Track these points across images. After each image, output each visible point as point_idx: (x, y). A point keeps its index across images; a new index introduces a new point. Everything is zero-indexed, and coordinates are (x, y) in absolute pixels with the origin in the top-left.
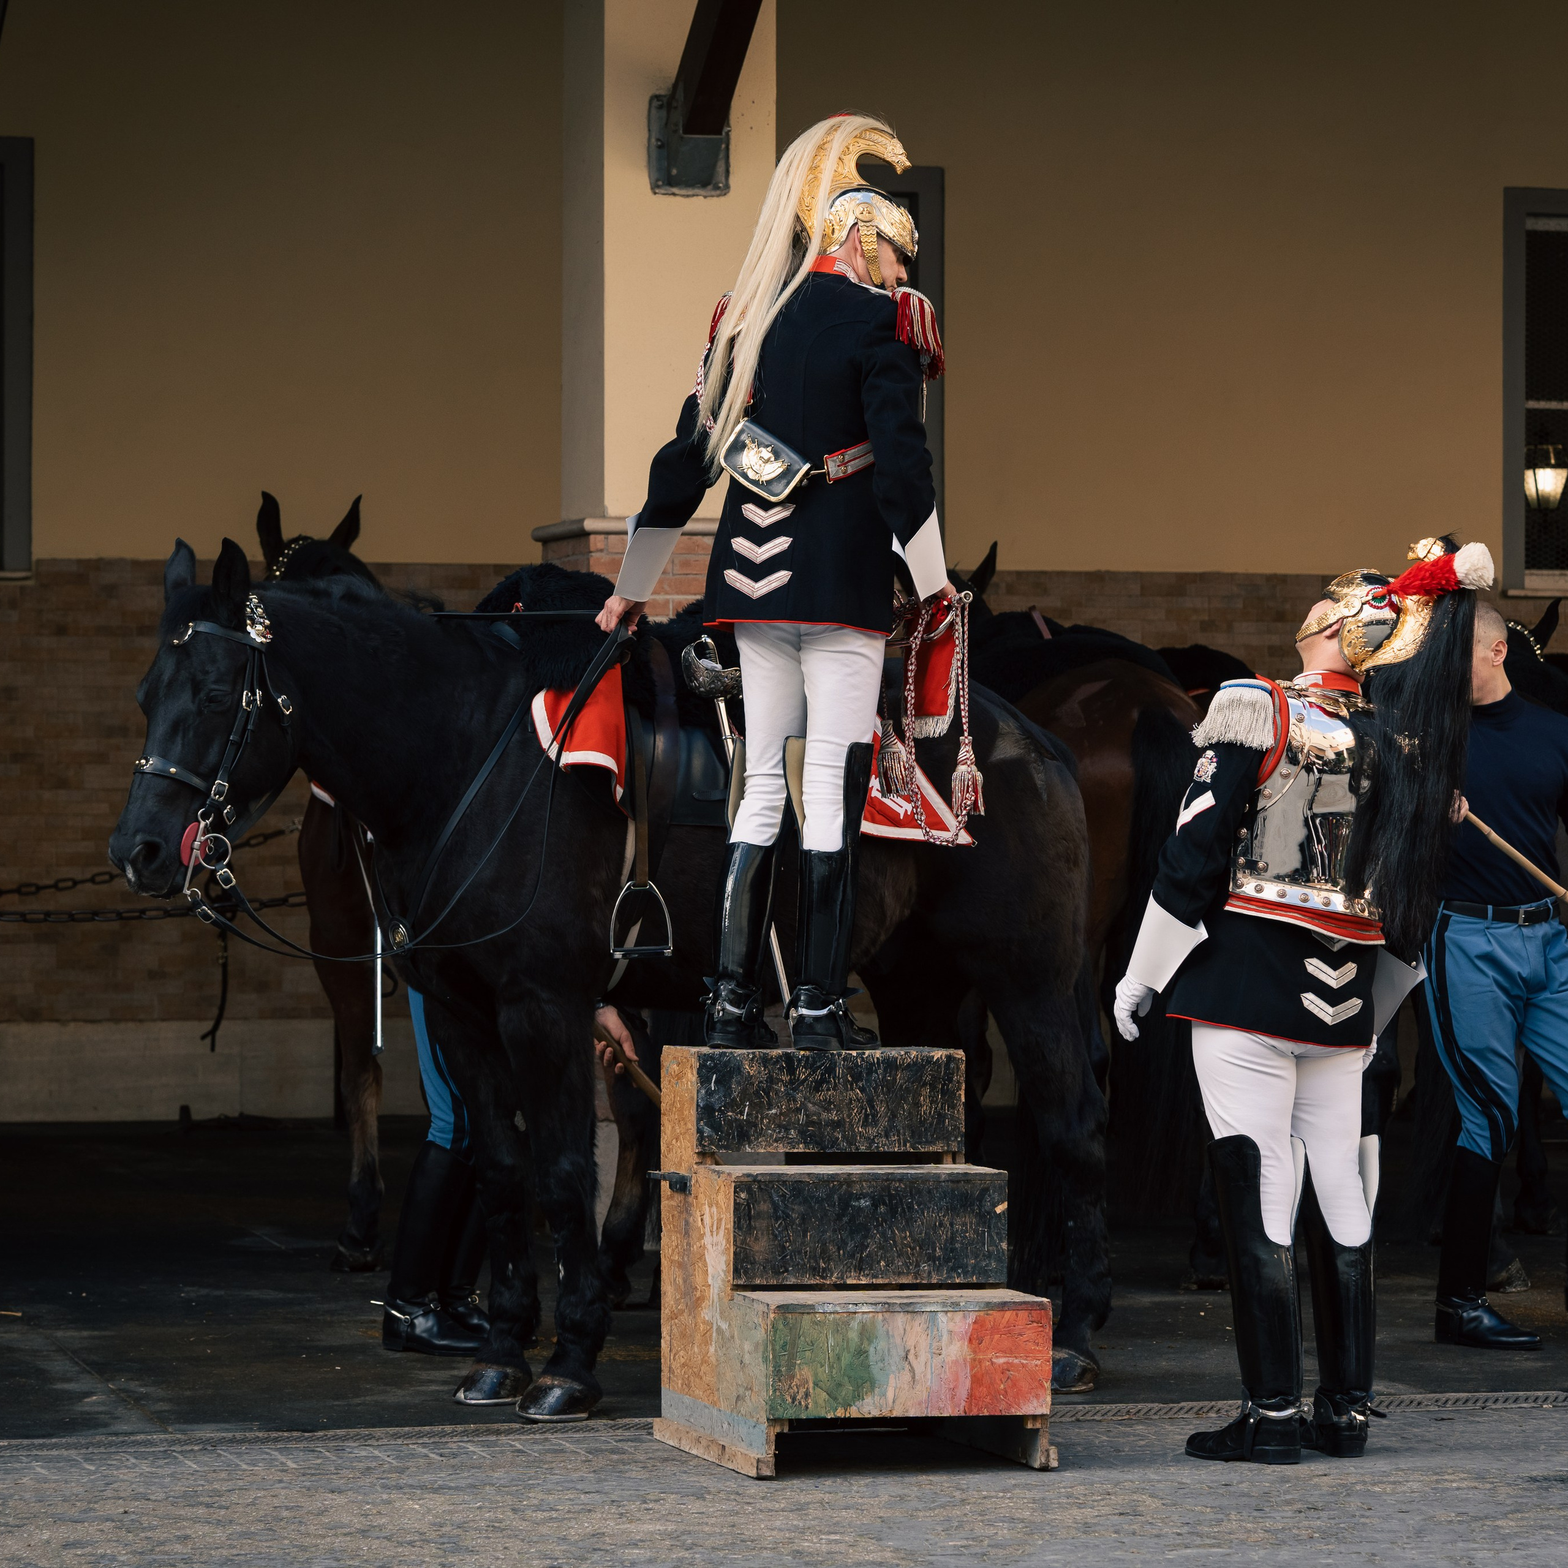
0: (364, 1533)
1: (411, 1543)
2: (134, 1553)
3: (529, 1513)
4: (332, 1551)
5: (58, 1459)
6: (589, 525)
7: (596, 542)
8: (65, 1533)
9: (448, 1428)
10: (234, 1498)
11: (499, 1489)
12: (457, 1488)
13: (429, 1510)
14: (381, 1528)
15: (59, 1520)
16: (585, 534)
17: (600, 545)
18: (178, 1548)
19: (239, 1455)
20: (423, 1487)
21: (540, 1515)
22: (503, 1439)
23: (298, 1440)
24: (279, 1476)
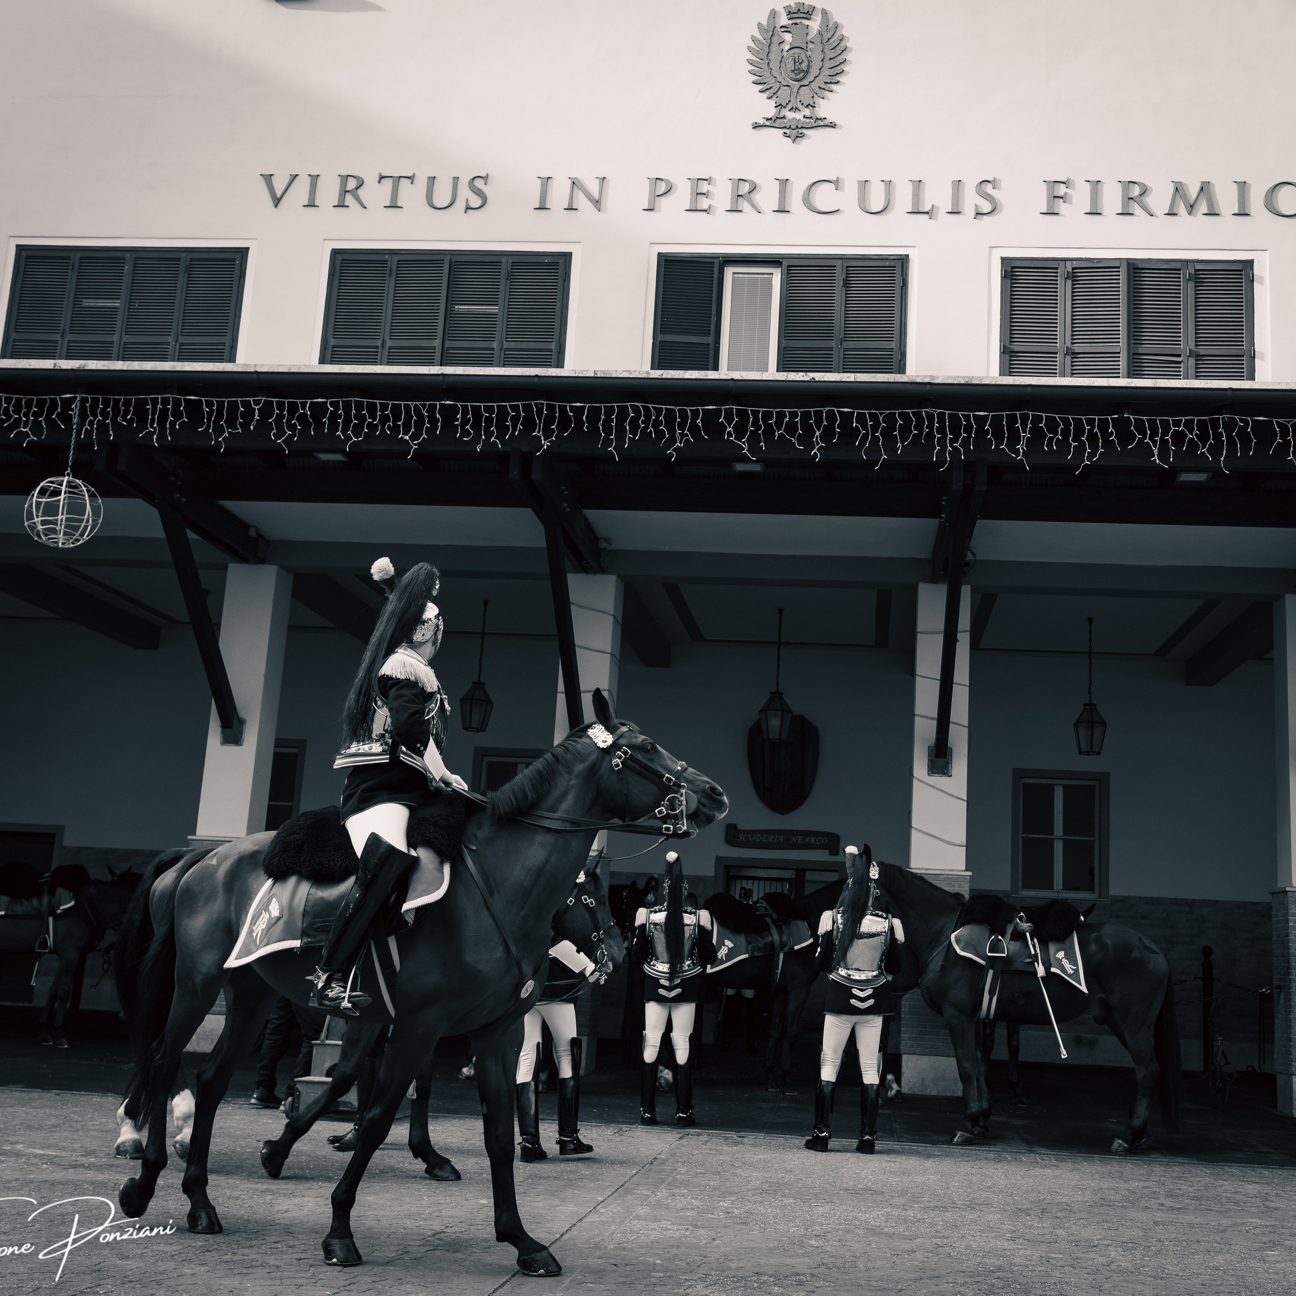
0: (1236, 1193)
1: (1252, 1197)
2: (1165, 1192)
3: (1288, 1192)
4: (1227, 1197)
5: (1133, 1163)
6: (1287, 889)
7: (1290, 894)
8: (1142, 1184)
9: (1256, 1166)
10: (1192, 1179)
11: (1276, 1185)
12: (1262, 1183)
13: (1255, 1189)
14: (1241, 1192)
15: (1140, 1180)
16: (1287, 892)
17: (1291, 895)
18: (1178, 1192)
19: (1191, 1167)
20: (1252, 1182)
21: (1292, 1193)
22: (1274, 1170)
23: (1209, 1165)
24: (1205, 1174)
